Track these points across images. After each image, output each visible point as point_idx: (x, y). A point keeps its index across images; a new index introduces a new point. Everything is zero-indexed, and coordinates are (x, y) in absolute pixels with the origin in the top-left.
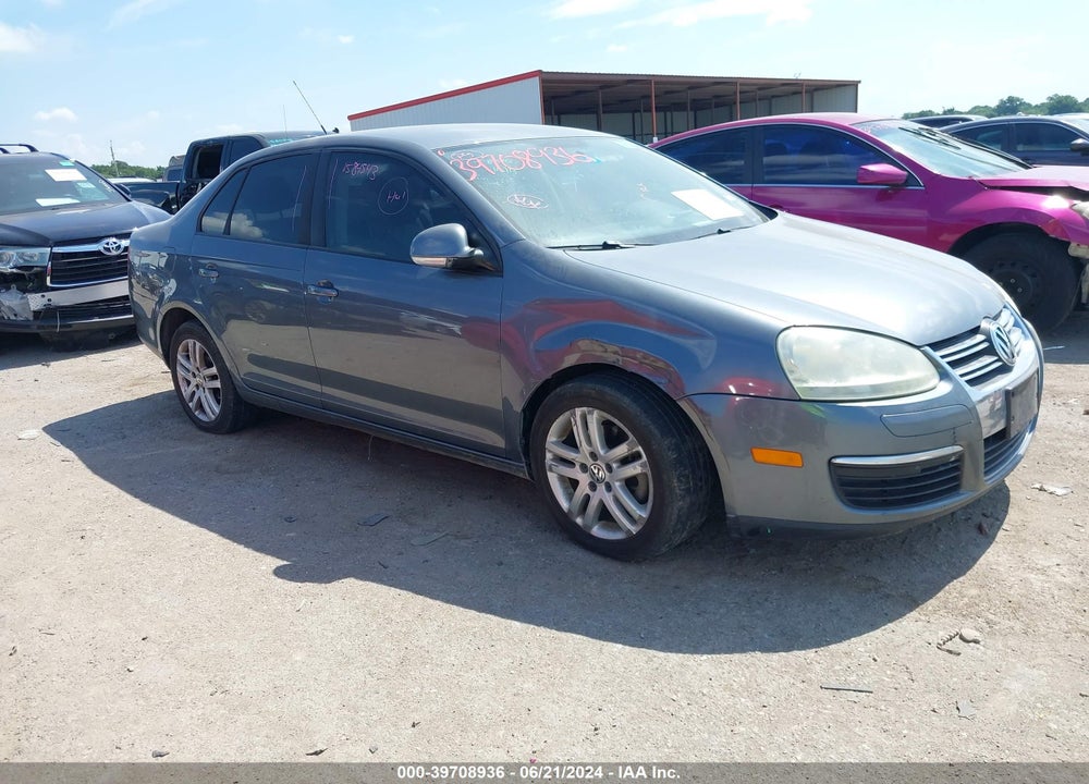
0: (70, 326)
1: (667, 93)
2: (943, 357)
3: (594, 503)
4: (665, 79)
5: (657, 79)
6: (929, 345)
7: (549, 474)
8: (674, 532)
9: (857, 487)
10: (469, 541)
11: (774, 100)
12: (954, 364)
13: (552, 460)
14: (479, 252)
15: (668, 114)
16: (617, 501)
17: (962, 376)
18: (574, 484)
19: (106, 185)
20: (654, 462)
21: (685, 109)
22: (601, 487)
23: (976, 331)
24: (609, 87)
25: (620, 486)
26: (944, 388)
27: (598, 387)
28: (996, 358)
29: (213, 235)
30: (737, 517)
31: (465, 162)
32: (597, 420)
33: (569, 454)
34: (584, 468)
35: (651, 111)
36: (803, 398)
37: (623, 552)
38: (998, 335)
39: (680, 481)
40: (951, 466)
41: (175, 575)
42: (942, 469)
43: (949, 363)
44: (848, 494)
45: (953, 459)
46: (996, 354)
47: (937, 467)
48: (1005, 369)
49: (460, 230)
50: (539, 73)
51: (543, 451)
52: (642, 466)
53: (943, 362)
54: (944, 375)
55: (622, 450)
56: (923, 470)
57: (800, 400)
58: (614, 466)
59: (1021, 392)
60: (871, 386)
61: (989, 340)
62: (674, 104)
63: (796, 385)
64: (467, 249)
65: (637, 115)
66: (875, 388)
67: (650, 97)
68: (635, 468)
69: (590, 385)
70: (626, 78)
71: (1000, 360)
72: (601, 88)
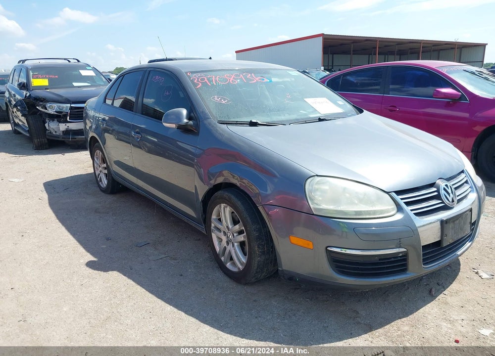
0: (75, 138)
1: (386, 46)
2: (402, 199)
3: (227, 251)
4: (385, 40)
5: (380, 40)
6: (394, 192)
7: (213, 234)
8: (257, 273)
9: (341, 264)
10: (176, 261)
11: (441, 51)
12: (408, 204)
13: (214, 227)
14: (191, 122)
15: (387, 56)
16: (236, 252)
17: (412, 210)
18: (220, 240)
19: (103, 78)
20: (248, 236)
21: (394, 54)
22: (231, 245)
23: (432, 185)
24: (356, 42)
25: (237, 245)
26: (399, 216)
27: (229, 195)
28: (441, 201)
29: (108, 105)
30: (283, 270)
31: (198, 79)
32: (229, 211)
33: (219, 226)
34: (225, 233)
35: (376, 54)
36: (315, 213)
37: (237, 278)
38: (444, 189)
39: (259, 247)
40: (399, 258)
41: (45, 259)
42: (393, 260)
43: (405, 203)
44: (337, 267)
45: (401, 255)
46: (441, 200)
47: (391, 258)
48: (446, 208)
49: (184, 112)
50: (322, 35)
51: (211, 222)
52: (244, 237)
53: (402, 203)
54: (399, 209)
55: (237, 227)
56: (380, 260)
57: (313, 214)
58: (235, 235)
59: (454, 222)
60: (355, 211)
61: (438, 191)
62: (389, 52)
63: (312, 206)
64: (186, 121)
65: (371, 56)
66: (357, 213)
67: (376, 48)
68: (241, 238)
69: (227, 193)
70: (365, 39)
71: (443, 202)
72: (353, 43)
